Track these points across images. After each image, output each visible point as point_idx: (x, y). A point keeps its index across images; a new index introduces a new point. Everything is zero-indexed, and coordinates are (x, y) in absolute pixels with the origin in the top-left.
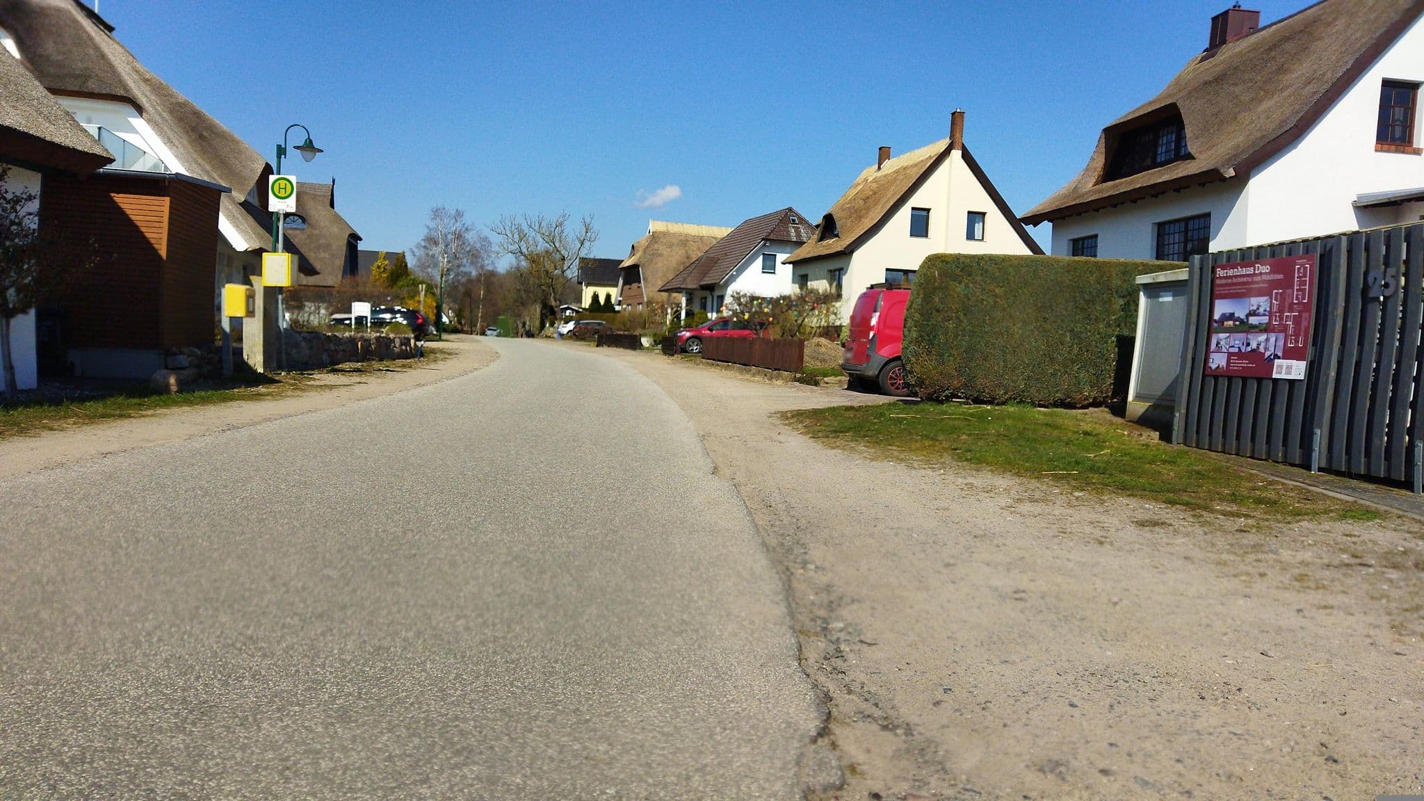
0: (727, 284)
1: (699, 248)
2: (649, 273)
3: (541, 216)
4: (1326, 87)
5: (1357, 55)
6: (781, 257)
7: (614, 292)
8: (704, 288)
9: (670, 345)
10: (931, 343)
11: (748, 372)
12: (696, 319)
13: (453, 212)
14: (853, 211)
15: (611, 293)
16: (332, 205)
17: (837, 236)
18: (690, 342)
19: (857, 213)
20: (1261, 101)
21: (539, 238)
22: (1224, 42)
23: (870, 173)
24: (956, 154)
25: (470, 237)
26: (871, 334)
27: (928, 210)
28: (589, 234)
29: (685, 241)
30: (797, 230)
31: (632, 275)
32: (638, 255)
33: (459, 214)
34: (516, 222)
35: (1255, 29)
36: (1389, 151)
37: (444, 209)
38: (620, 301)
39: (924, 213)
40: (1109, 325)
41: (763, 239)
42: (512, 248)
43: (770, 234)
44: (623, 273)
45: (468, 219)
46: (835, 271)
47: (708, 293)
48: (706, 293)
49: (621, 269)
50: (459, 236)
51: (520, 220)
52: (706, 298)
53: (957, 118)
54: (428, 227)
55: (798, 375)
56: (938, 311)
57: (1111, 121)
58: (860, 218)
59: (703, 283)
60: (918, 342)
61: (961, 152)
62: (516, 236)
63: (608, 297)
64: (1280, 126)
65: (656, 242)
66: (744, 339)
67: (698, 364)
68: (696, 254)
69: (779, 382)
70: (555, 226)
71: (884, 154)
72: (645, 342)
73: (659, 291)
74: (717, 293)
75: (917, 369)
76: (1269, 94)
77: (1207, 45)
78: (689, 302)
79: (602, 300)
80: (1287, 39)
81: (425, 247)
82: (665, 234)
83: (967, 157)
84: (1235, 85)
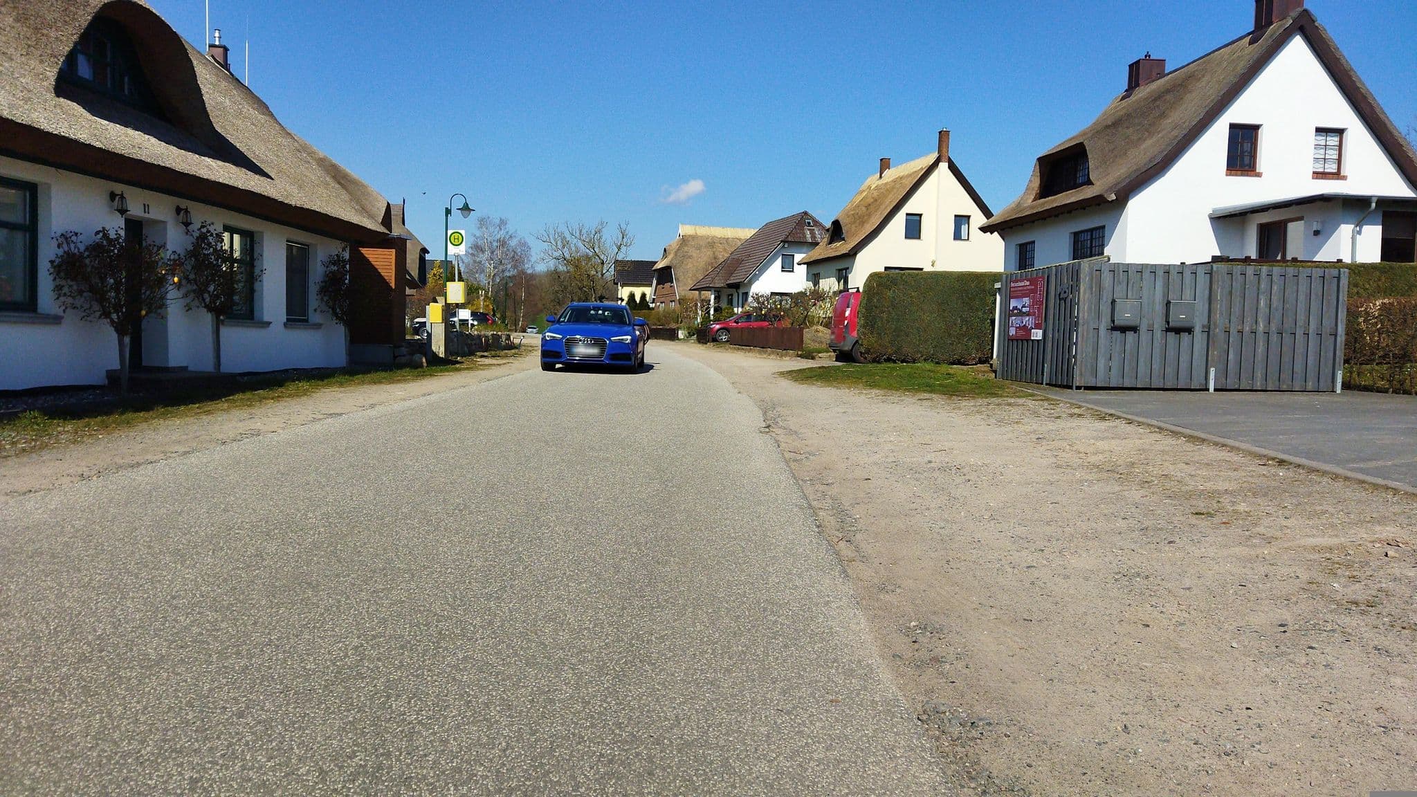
0: (750, 283)
1: (725, 250)
2: (680, 274)
3: (581, 225)
4: (1185, 132)
5: (1207, 109)
6: (798, 257)
7: (648, 291)
8: (730, 286)
9: (704, 336)
10: (872, 326)
11: (765, 353)
12: (724, 314)
13: (498, 221)
14: (856, 217)
15: (646, 293)
16: (404, 224)
17: (843, 239)
18: (720, 333)
19: (861, 220)
20: (1144, 140)
21: (580, 244)
22: (1137, 85)
23: (873, 181)
24: (944, 166)
25: (513, 243)
26: (846, 322)
27: (920, 215)
28: (625, 240)
29: (712, 243)
30: (812, 232)
31: (665, 275)
32: (670, 257)
33: (503, 223)
34: (559, 230)
35: (1162, 75)
36: (1236, 175)
37: (489, 218)
38: (654, 299)
39: (918, 218)
40: (984, 313)
41: (782, 241)
42: (556, 254)
43: (788, 236)
44: (656, 275)
45: (511, 228)
46: (842, 270)
47: (734, 290)
48: (733, 291)
49: (655, 270)
50: (503, 243)
51: (562, 228)
52: (732, 295)
53: (943, 136)
54: (475, 236)
55: (800, 353)
56: (876, 307)
57: (1043, 152)
58: (863, 223)
59: (729, 282)
60: (864, 327)
61: (947, 164)
62: (559, 243)
63: (643, 296)
64: (1150, 161)
65: (686, 245)
66: (762, 328)
67: (727, 350)
68: (723, 256)
69: (788, 358)
70: (593, 233)
71: (885, 164)
72: (681, 334)
73: (690, 290)
74: (741, 291)
75: (865, 342)
76: (1151, 134)
77: (1127, 88)
78: (717, 298)
79: (638, 299)
80: (1168, 91)
81: (473, 255)
82: (694, 237)
83: (953, 168)
84: (1128, 128)
